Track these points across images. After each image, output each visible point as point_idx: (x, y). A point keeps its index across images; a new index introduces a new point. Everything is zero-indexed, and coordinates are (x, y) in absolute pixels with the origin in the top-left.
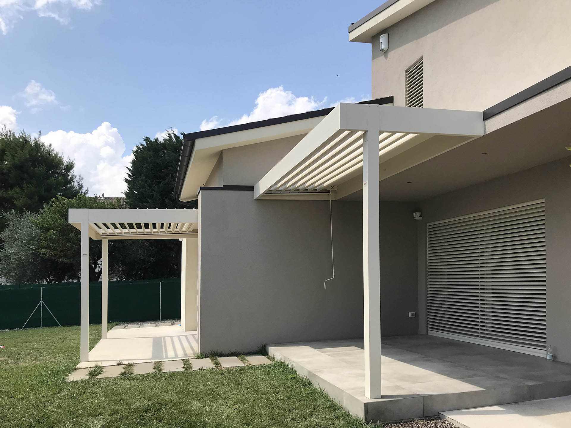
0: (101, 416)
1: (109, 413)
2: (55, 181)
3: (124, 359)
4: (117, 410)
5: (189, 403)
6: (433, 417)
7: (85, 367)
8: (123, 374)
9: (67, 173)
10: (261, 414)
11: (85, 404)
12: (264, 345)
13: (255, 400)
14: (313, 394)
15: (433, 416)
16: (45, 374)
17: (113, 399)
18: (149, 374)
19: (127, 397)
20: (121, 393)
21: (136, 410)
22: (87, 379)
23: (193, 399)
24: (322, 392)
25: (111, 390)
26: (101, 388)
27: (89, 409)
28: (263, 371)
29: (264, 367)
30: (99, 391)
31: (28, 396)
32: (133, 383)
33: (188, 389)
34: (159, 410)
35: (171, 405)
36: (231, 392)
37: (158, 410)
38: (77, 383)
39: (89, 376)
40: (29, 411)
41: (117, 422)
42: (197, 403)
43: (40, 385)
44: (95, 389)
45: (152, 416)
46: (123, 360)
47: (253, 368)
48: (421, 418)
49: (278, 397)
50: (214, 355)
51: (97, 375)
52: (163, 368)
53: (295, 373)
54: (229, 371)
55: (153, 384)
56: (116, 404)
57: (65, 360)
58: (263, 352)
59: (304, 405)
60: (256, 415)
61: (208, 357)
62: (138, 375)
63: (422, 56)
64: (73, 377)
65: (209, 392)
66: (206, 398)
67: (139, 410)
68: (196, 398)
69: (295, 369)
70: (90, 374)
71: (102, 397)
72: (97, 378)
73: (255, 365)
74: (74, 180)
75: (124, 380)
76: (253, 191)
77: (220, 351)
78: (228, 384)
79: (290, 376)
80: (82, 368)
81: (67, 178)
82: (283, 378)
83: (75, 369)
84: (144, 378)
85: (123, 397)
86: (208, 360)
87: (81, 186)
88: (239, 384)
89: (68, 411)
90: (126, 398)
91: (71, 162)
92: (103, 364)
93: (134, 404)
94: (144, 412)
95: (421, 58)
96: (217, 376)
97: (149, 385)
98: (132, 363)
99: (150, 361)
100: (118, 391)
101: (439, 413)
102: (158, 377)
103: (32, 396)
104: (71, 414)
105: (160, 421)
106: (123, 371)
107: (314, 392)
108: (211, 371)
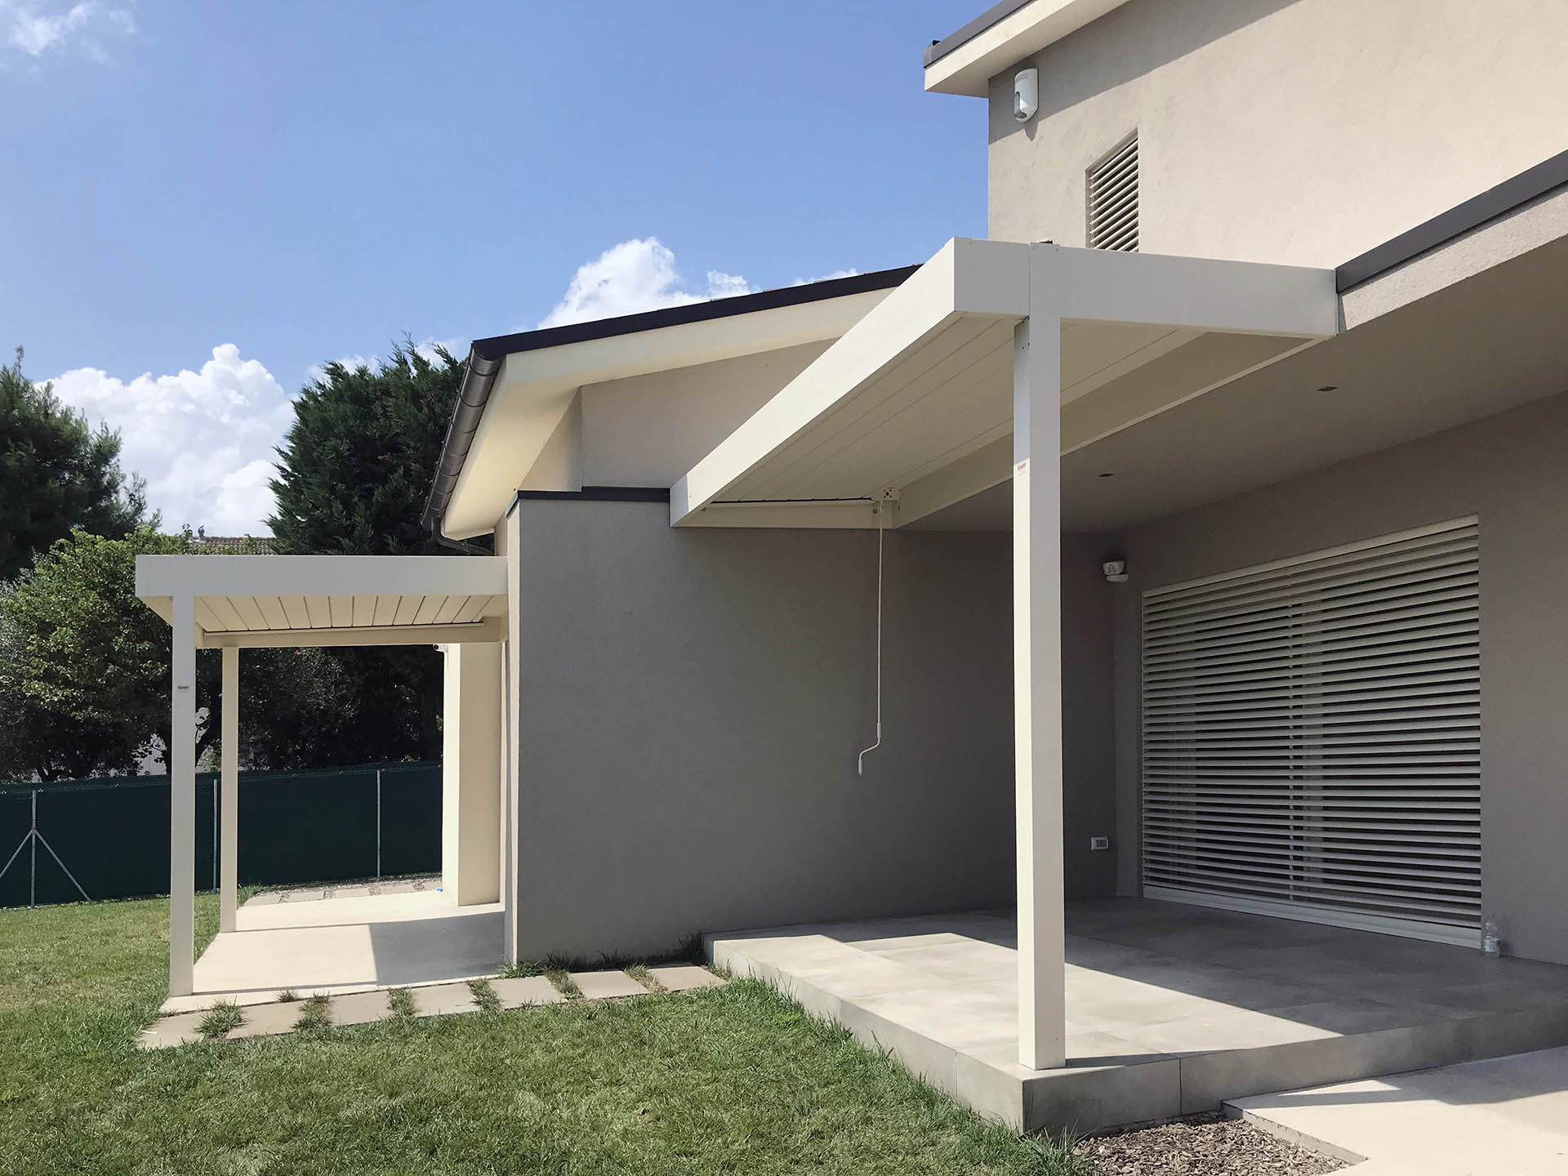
0: (255, 1145)
1: (279, 1134)
2: (63, 490)
3: (299, 984)
4: (302, 1126)
5: (509, 1100)
6: (1206, 1115)
7: (185, 1011)
8: (303, 1025)
9: (98, 468)
10: (722, 1121)
11: (202, 1112)
12: (695, 935)
13: (698, 1085)
14: (860, 1063)
15: (1206, 1112)
16: (73, 1033)
17: (283, 1094)
18: (379, 1022)
19: (323, 1089)
20: (307, 1079)
21: (356, 1123)
22: (200, 1041)
23: (521, 1087)
24: (884, 1058)
25: (278, 1071)
26: (246, 1067)
27: (216, 1125)
28: (705, 1006)
29: (705, 995)
30: (240, 1075)
31: (32, 1094)
32: (337, 1048)
33: (502, 1060)
34: (424, 1120)
35: (458, 1104)
36: (625, 1066)
37: (421, 1121)
38: (169, 1053)
39: (202, 1034)
40: (39, 1135)
41: (307, 1158)
42: (531, 1098)
43: (62, 1062)
44: (225, 1068)
45: (406, 1138)
46: (293, 988)
47: (675, 997)
48: (1176, 1119)
49: (762, 1074)
50: (560, 965)
51: (226, 1030)
52: (416, 1006)
53: (798, 1007)
54: (609, 1007)
55: (395, 1049)
56: (295, 1110)
57: (121, 992)
58: (695, 953)
59: (839, 1094)
60: (707, 1127)
61: (540, 973)
62: (348, 1026)
63: (1137, 129)
64: (154, 1039)
65: (561, 1066)
66: (556, 1085)
67: (366, 1125)
68: (527, 1086)
69: (798, 997)
70: (205, 1029)
71: (251, 1091)
72: (227, 1037)
73: (679, 991)
74: (119, 487)
75: (309, 1041)
76: (667, 504)
77: (573, 953)
78: (614, 1043)
79: (787, 1018)
80: (178, 1014)
81: (98, 483)
82: (766, 1022)
83: (158, 1016)
84: (367, 1033)
85: (314, 1089)
86: (543, 981)
87: (140, 504)
88: (645, 1044)
89: (157, 1133)
90: (322, 1091)
91: (109, 436)
92: (241, 1000)
93: (349, 1107)
94: (380, 1128)
95: (1134, 136)
96: (578, 1024)
97: (383, 1054)
98: (325, 995)
99: (374, 987)
100: (296, 1073)
101: (1222, 1104)
102: (407, 1029)
103: (43, 1093)
104: (164, 1141)
105: (433, 1152)
106: (302, 1016)
107: (863, 1057)
108: (555, 1010)
